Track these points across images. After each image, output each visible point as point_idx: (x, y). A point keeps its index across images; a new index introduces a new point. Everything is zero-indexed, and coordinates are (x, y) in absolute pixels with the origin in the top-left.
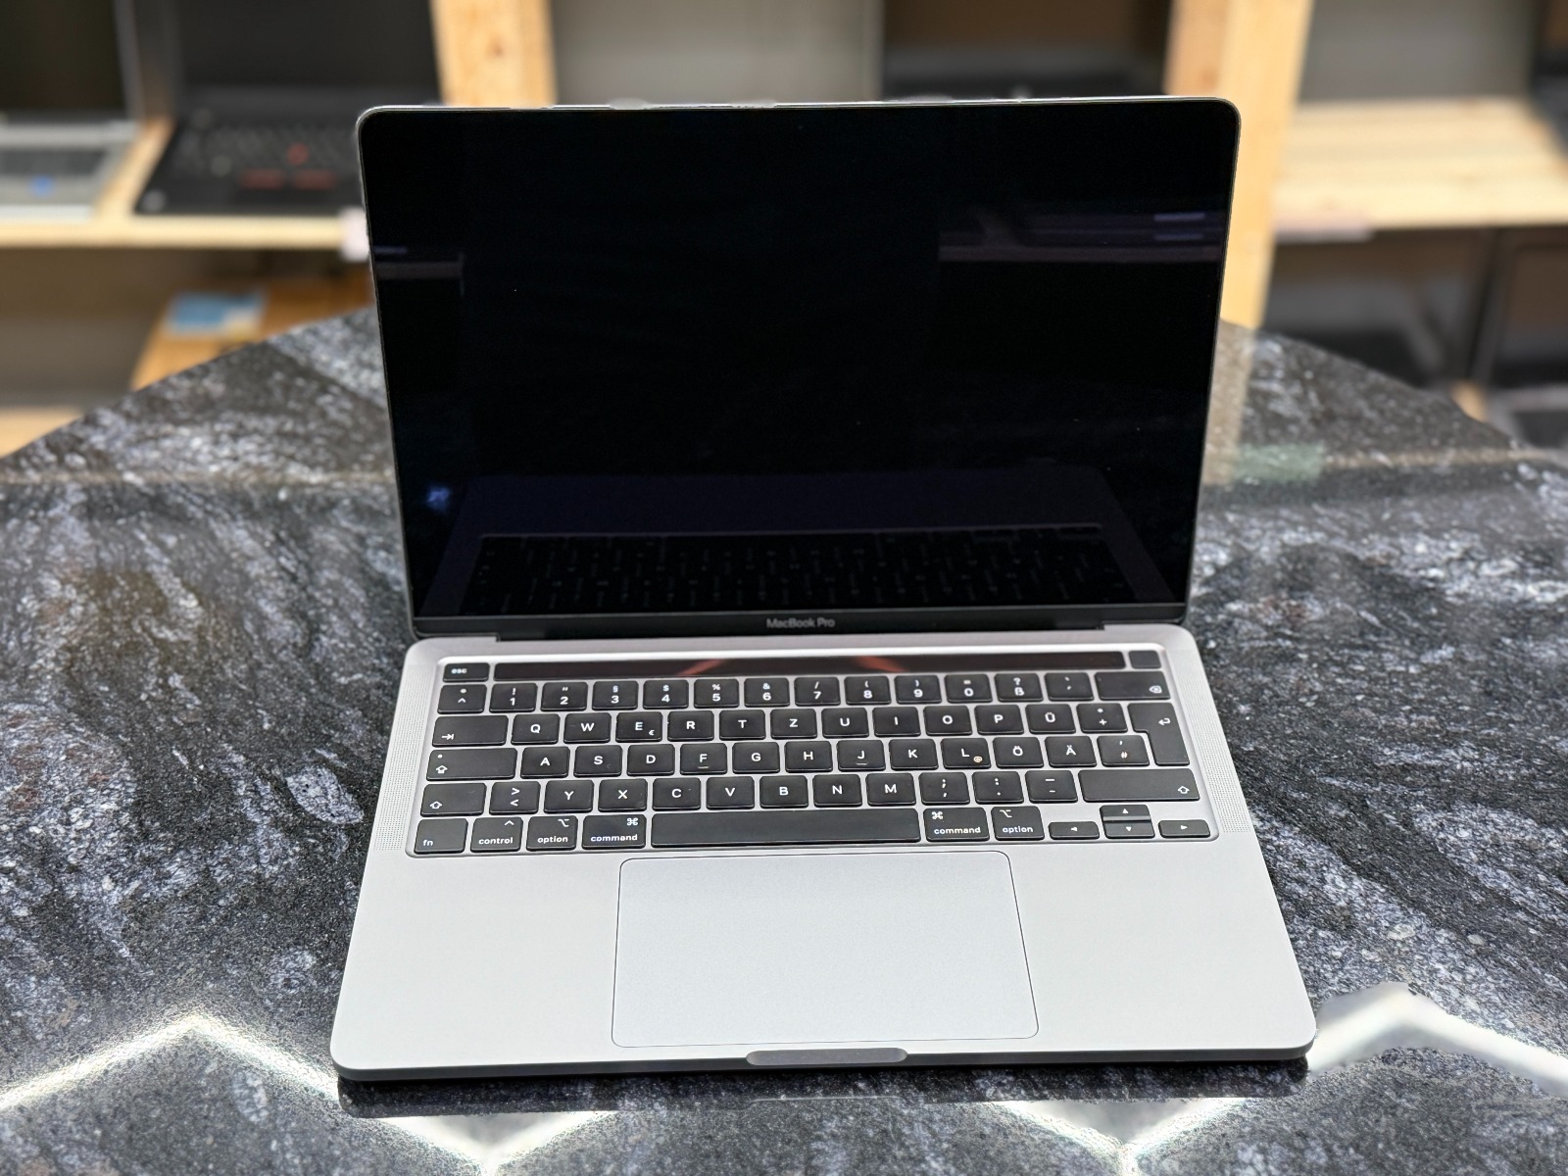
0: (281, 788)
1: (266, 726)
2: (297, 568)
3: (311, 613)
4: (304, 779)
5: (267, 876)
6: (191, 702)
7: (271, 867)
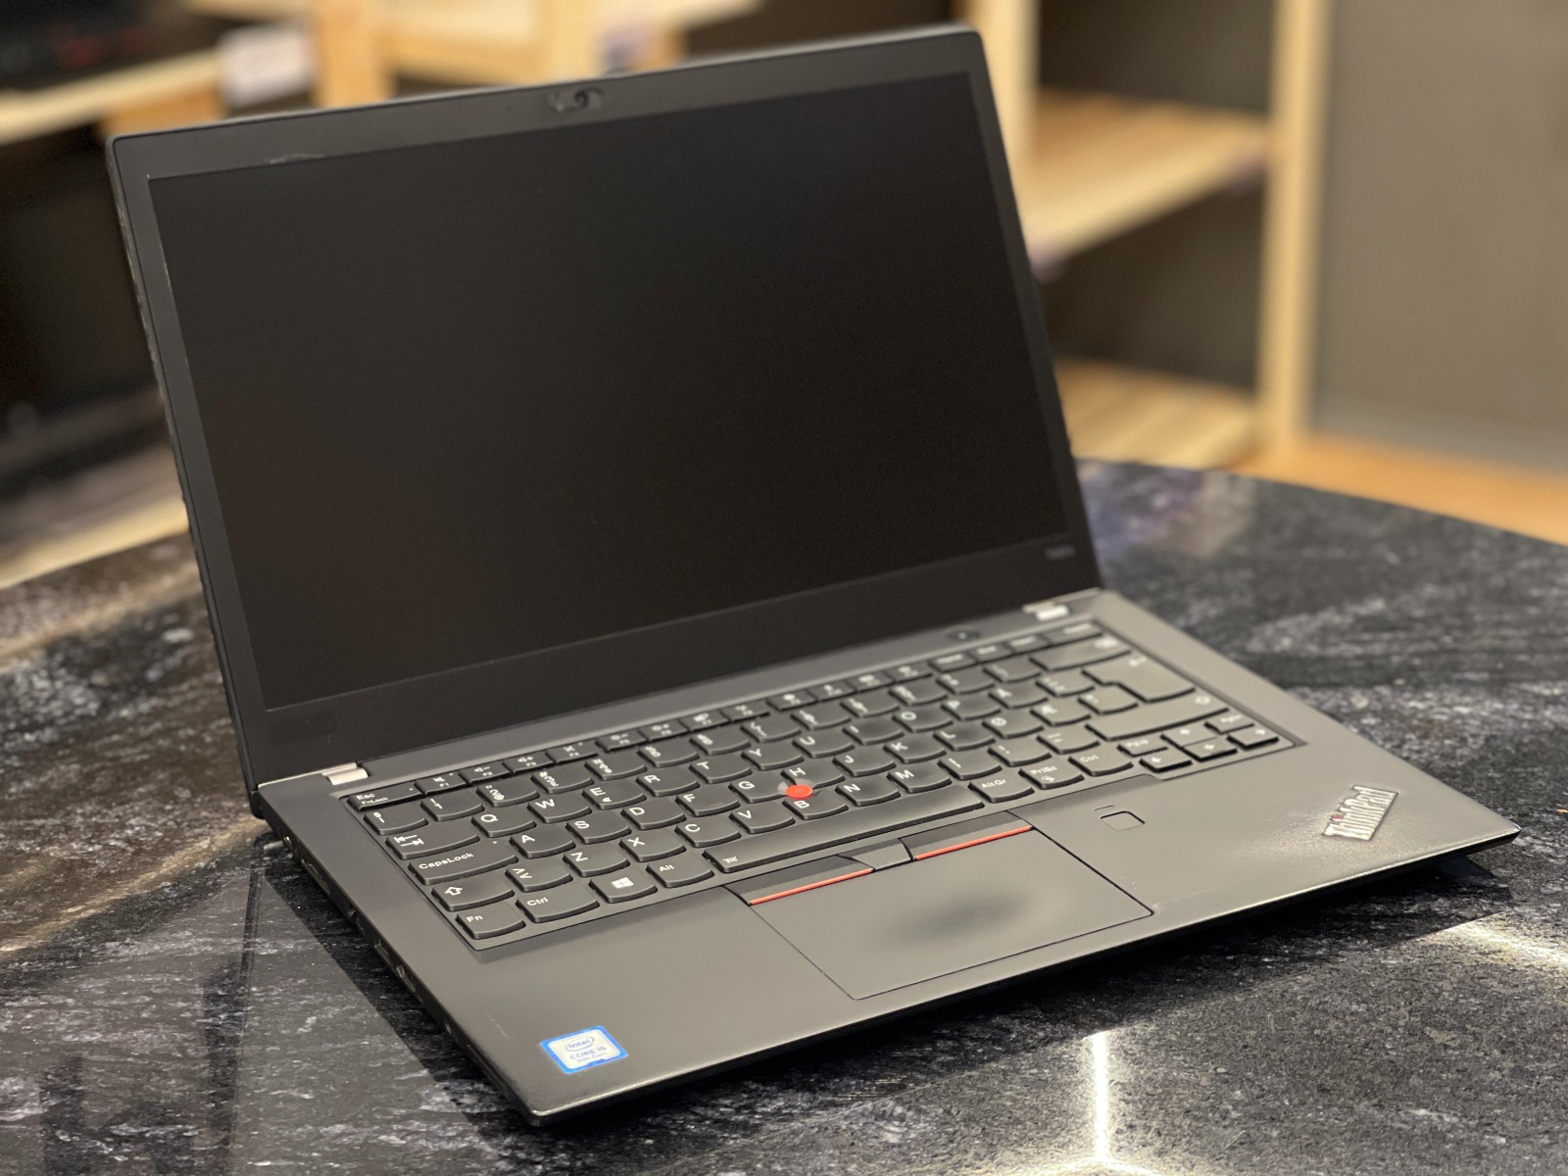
0: (428, 1117)
1: (306, 1096)
2: (44, 1001)
3: (144, 1015)
4: (438, 1099)
5: (568, 1164)
6: (187, 1131)
7: (555, 1158)
